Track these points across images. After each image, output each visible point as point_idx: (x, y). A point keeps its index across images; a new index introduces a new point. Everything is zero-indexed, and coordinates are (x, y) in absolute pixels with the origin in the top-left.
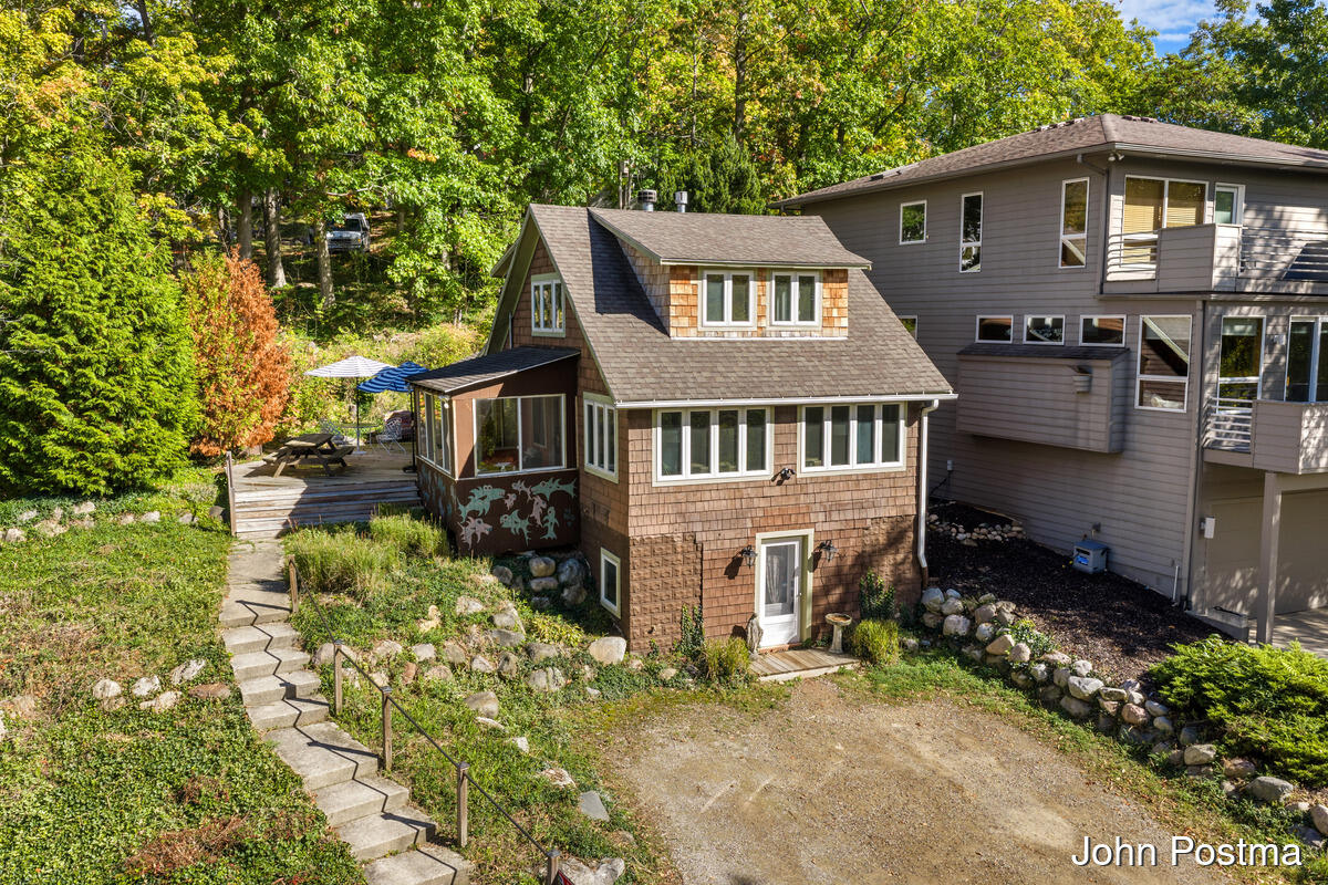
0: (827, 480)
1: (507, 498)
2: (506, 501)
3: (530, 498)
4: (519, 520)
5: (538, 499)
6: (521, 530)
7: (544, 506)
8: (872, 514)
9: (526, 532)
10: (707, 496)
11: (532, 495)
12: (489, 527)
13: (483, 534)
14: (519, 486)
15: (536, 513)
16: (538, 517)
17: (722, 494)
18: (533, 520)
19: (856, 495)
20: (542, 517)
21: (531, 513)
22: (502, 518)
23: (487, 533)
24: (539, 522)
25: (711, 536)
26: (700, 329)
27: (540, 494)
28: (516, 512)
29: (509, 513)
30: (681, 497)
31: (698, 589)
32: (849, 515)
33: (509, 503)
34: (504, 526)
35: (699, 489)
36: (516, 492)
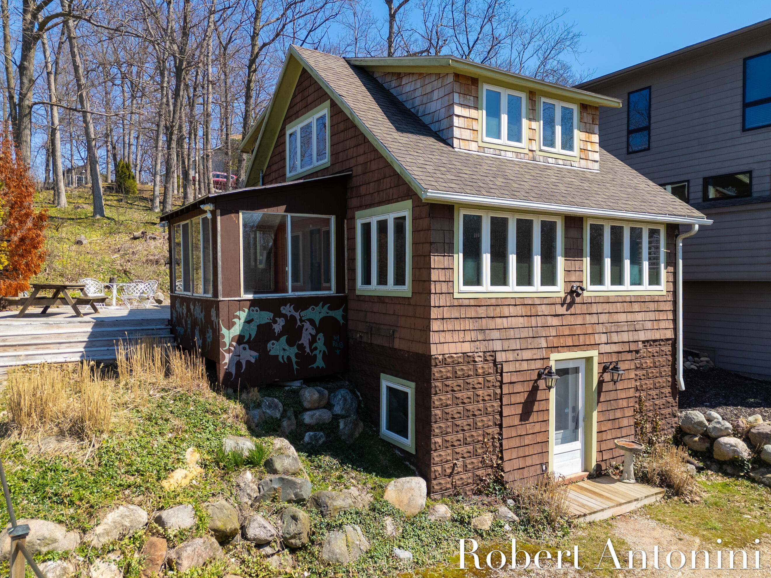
0: (608, 302)
1: (275, 322)
2: (275, 326)
3: (299, 323)
4: (287, 347)
5: (307, 325)
6: (289, 358)
7: (314, 332)
8: (642, 336)
9: (294, 360)
10: (506, 311)
11: (301, 321)
12: (255, 354)
13: (248, 362)
14: (288, 310)
15: (305, 340)
16: (306, 344)
17: (519, 310)
19: (630, 317)
20: (311, 343)
22: (269, 345)
23: (253, 361)
24: (308, 350)
25: (511, 356)
26: (481, 144)
27: (308, 320)
28: (284, 339)
30: (482, 311)
33: (277, 328)
34: (271, 353)
35: (498, 303)
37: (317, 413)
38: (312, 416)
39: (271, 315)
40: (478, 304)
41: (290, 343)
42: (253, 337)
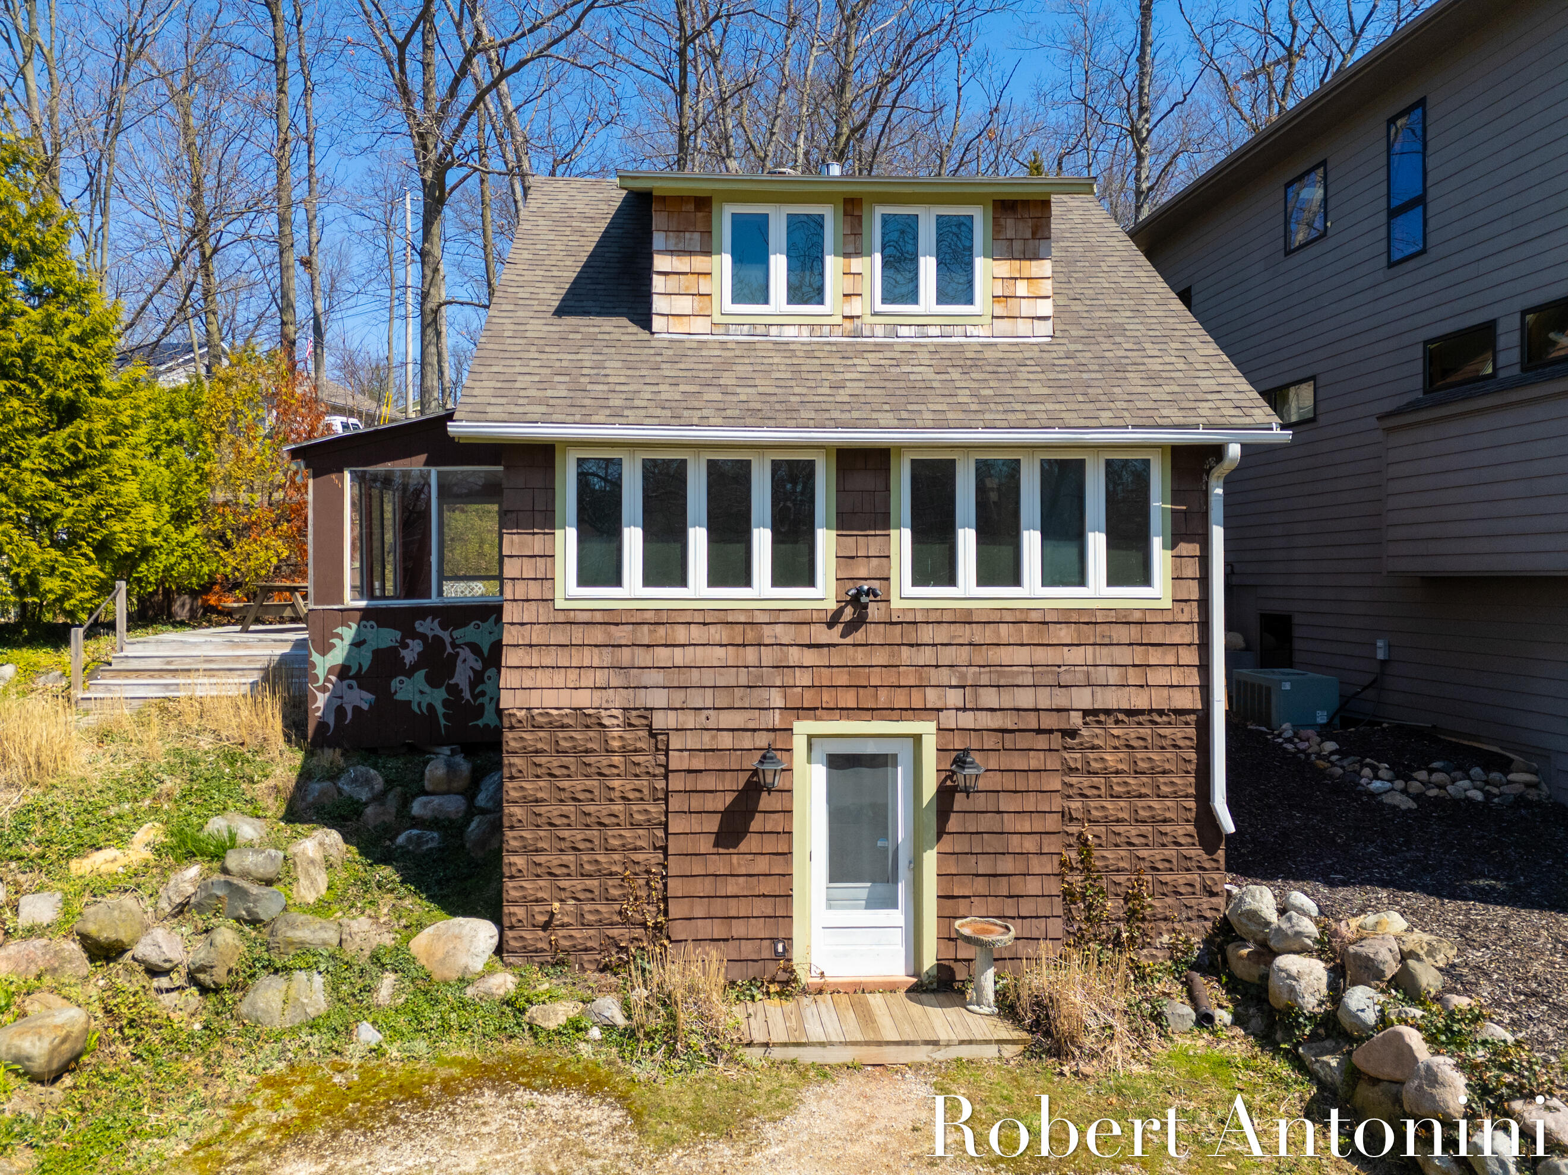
0: (966, 619)
1: (405, 646)
2: (404, 652)
3: (449, 649)
4: (427, 689)
5: (465, 653)
6: (431, 707)
7: (478, 666)
8: (1083, 699)
9: (440, 710)
10: (681, 634)
11: (454, 645)
12: (370, 697)
13: (357, 709)
14: (428, 627)
15: (461, 677)
16: (464, 685)
17: (717, 634)
18: (454, 690)
19: (1042, 656)
20: (473, 685)
21: (452, 677)
22: (395, 684)
23: (365, 707)
24: (467, 695)
25: (689, 720)
26: (717, 318)
27: (466, 644)
28: (421, 674)
29: (410, 673)
30: (621, 634)
31: (660, 833)
32: (1025, 698)
33: (409, 656)
34: (399, 697)
35: (663, 619)
36: (423, 637)
37: (436, 800)
38: (425, 805)
39: (398, 635)
40: (612, 619)
41: (433, 681)
42: (364, 669)
